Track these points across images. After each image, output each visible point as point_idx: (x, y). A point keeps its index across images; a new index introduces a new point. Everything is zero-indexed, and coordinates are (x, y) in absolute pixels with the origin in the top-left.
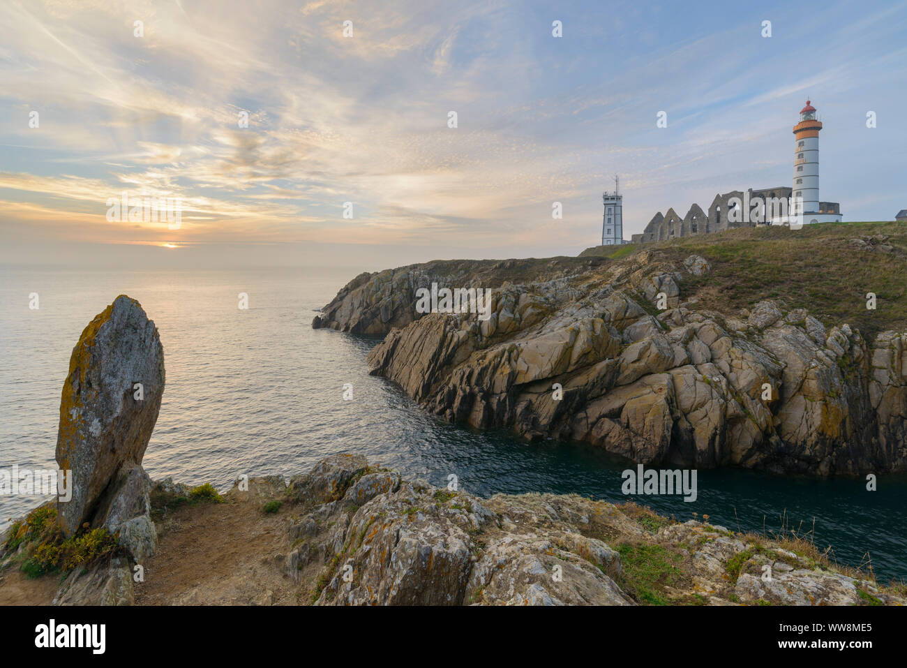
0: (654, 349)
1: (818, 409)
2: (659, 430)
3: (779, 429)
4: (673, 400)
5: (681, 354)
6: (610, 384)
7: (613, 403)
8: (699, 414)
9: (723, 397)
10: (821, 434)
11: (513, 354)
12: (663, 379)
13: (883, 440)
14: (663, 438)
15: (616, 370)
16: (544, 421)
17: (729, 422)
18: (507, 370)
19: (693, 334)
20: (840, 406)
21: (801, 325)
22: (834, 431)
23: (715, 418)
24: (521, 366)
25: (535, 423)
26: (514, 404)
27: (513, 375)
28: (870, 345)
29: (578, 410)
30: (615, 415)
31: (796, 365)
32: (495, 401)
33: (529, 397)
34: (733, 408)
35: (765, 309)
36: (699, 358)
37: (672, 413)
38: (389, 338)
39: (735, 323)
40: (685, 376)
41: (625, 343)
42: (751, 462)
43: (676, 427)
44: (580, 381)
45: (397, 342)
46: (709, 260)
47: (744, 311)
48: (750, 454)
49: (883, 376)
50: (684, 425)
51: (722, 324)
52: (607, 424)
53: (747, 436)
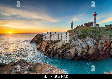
0: (74, 44)
1: (92, 50)
3: (88, 53)
4: (76, 50)
5: (77, 44)
6: (69, 48)
8: (79, 51)
10: (92, 53)
11: (56, 45)
12: (75, 47)
13: (99, 53)
14: (74, 55)
15: (69, 47)
16: (60, 54)
17: (82, 52)
18: (55, 47)
19: (79, 42)
20: (94, 49)
21: (91, 40)
22: (94, 52)
24: (57, 47)
25: (59, 54)
26: (57, 51)
27: (56, 48)
28: (98, 42)
29: (64, 52)
30: (69, 52)
31: (90, 44)
32: (54, 51)
33: (58, 50)
34: (83, 50)
35: (87, 38)
36: (79, 45)
37: (76, 51)
38: (41, 43)
39: (83, 40)
40: (78, 47)
41: (71, 43)
42: (84, 57)
43: (76, 53)
44: (65, 48)
45: (41, 44)
46: (81, 32)
47: (85, 39)
48: (84, 56)
49: (99, 46)
50: (77, 53)
51: (82, 40)
52: (68, 53)
53: (84, 54)
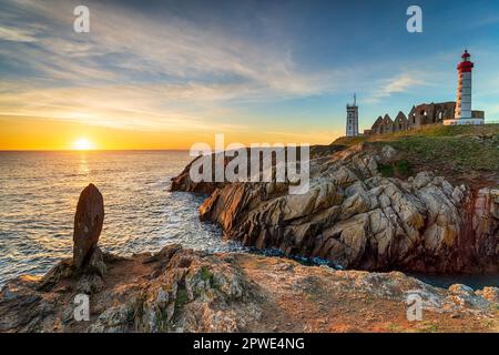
0: (360, 200)
1: (443, 230)
2: (359, 244)
3: (423, 242)
4: (368, 228)
5: (374, 201)
6: (336, 220)
7: (337, 230)
8: (381, 235)
9: (395, 225)
10: (444, 244)
11: (282, 205)
12: (364, 217)
13: (477, 247)
14: (361, 248)
15: (339, 212)
16: (298, 240)
17: (397, 238)
18: (279, 212)
19: (383, 191)
20: (455, 229)
21: (439, 185)
22: (451, 242)
23: (389, 237)
24: (287, 210)
25: (294, 242)
26: (283, 230)
27: (282, 215)
28: (475, 197)
29: (317, 234)
30: (337, 236)
31: (434, 205)
32: (272, 230)
33: (290, 227)
34: (399, 231)
35: (422, 177)
36: (384, 205)
37: (367, 234)
38: (214, 195)
39: (404, 184)
40: (376, 215)
41: (345, 197)
42: (407, 260)
43: (368, 241)
44: (319, 218)
45: (218, 197)
46: (395, 148)
47: (411, 178)
48: (407, 255)
49: (480, 213)
50: (373, 241)
51: (399, 186)
52: (333, 241)
53: (406, 246)
